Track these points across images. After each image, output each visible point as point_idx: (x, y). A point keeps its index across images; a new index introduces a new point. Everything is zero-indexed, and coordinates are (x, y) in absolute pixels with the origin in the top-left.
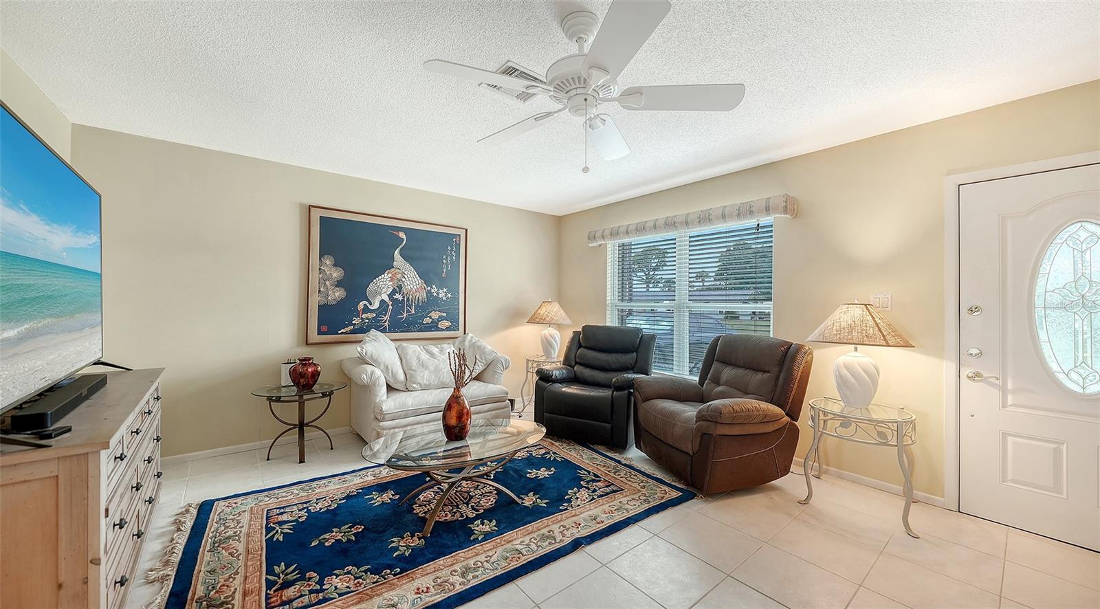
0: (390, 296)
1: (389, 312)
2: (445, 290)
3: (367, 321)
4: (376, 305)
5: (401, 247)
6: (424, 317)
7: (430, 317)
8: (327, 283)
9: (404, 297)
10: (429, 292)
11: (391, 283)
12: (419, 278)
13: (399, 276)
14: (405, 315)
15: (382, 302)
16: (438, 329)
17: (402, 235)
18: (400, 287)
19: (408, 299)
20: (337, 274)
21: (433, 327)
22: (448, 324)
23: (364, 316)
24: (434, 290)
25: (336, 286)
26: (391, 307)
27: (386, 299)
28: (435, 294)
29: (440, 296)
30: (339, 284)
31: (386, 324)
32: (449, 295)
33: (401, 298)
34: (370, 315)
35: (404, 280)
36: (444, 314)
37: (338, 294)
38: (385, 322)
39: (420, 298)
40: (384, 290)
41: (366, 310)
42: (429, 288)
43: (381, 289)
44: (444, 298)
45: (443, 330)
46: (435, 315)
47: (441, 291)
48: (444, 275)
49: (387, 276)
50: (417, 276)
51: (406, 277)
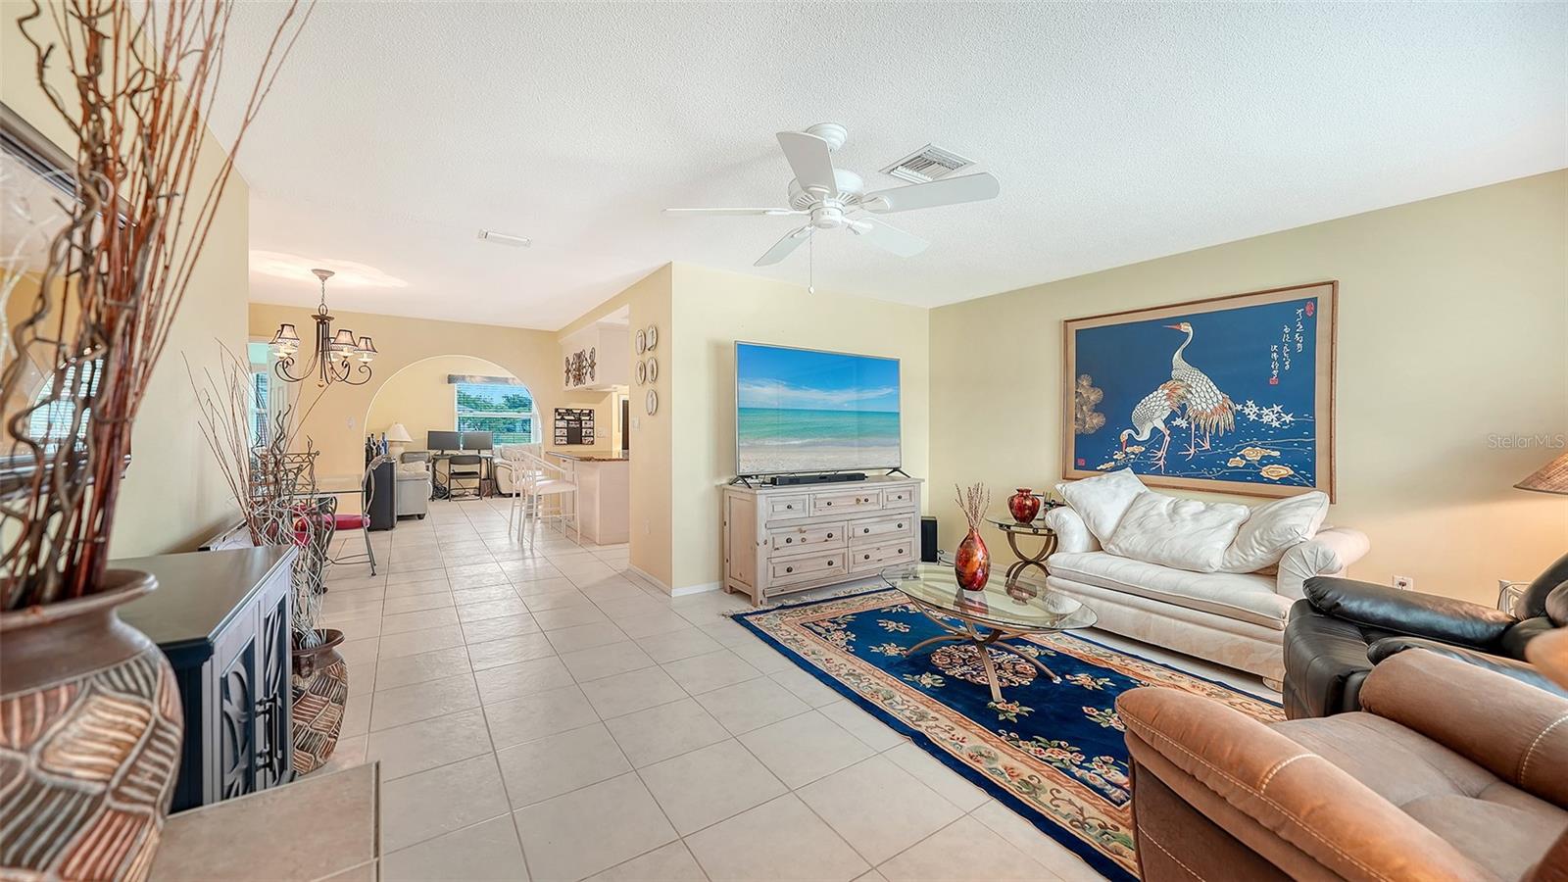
0: (1167, 422)
1: (1166, 445)
2: (1277, 408)
3: (1133, 456)
4: (1145, 435)
5: (1183, 346)
6: (1227, 457)
7: (1243, 457)
8: (1084, 408)
9: (1190, 423)
10: (1239, 413)
11: (1168, 403)
12: (1218, 392)
13: (1181, 392)
14: (1192, 451)
15: (1155, 430)
16: (1259, 479)
17: (1186, 328)
18: (1183, 408)
19: (1198, 427)
20: (1095, 396)
21: (1251, 473)
22: (1285, 471)
23: (1129, 450)
24: (1251, 410)
25: (1095, 411)
26: (1168, 438)
27: (1161, 426)
28: (1252, 417)
29: (1265, 420)
30: (1097, 408)
31: (1161, 463)
32: (1288, 418)
33: (1184, 425)
34: (1137, 449)
35: (1189, 396)
36: (1277, 454)
37: (1096, 421)
38: (1160, 459)
39: (1222, 424)
40: (1158, 414)
41: (1131, 441)
42: (1239, 407)
43: (1153, 412)
44: (1276, 424)
45: (1271, 481)
46: (1253, 454)
47: (1265, 411)
48: (1274, 380)
49: (1161, 392)
50: (1214, 388)
51: (1194, 391)
